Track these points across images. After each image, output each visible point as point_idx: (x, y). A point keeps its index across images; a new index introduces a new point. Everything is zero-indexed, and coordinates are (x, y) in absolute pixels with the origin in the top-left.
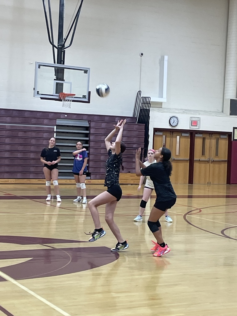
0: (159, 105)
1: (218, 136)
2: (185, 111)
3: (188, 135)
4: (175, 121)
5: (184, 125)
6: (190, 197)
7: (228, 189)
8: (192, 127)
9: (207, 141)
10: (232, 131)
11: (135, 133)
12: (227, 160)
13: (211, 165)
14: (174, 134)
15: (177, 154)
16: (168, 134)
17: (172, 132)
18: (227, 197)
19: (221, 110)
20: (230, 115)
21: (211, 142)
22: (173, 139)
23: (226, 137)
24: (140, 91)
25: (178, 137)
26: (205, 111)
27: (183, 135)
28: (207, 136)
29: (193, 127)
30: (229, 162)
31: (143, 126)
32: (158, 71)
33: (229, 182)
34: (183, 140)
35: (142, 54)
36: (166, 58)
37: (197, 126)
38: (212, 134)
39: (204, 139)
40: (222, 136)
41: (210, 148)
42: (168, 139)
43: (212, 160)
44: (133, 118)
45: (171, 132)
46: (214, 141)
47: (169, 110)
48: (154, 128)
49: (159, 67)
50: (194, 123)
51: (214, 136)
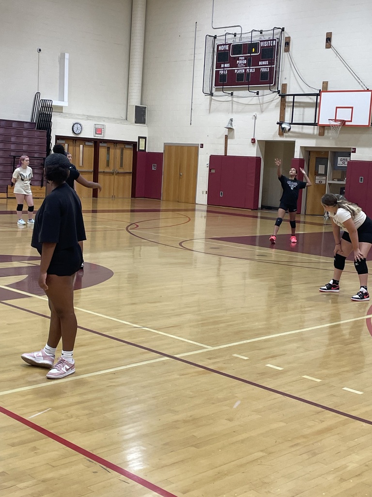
0: (60, 109)
1: (123, 146)
2: (89, 118)
3: (92, 144)
4: (79, 128)
5: (88, 133)
6: (94, 211)
7: (133, 203)
8: (96, 135)
9: (112, 151)
10: (137, 141)
11: (36, 141)
12: (131, 171)
13: (116, 177)
14: (77, 143)
15: (81, 165)
16: (71, 143)
17: (76, 140)
18: (132, 211)
19: (124, 117)
20: (135, 123)
21: (115, 152)
22: (77, 148)
23: (131, 147)
24: (38, 93)
25: (81, 146)
26: (108, 118)
27: (87, 143)
28: (111, 146)
29: (98, 135)
30: (134, 174)
31: (45, 133)
32: (58, 70)
33: (133, 195)
34: (86, 149)
35: (40, 50)
36: (67, 56)
37: (101, 134)
38: (117, 143)
39: (108, 148)
40: (126, 146)
41: (115, 158)
42: (71, 148)
43: (117, 172)
44: (31, 123)
45: (73, 140)
46: (118, 152)
47: (71, 115)
48: (56, 136)
49: (58, 65)
50: (98, 131)
51: (119, 146)
